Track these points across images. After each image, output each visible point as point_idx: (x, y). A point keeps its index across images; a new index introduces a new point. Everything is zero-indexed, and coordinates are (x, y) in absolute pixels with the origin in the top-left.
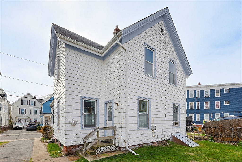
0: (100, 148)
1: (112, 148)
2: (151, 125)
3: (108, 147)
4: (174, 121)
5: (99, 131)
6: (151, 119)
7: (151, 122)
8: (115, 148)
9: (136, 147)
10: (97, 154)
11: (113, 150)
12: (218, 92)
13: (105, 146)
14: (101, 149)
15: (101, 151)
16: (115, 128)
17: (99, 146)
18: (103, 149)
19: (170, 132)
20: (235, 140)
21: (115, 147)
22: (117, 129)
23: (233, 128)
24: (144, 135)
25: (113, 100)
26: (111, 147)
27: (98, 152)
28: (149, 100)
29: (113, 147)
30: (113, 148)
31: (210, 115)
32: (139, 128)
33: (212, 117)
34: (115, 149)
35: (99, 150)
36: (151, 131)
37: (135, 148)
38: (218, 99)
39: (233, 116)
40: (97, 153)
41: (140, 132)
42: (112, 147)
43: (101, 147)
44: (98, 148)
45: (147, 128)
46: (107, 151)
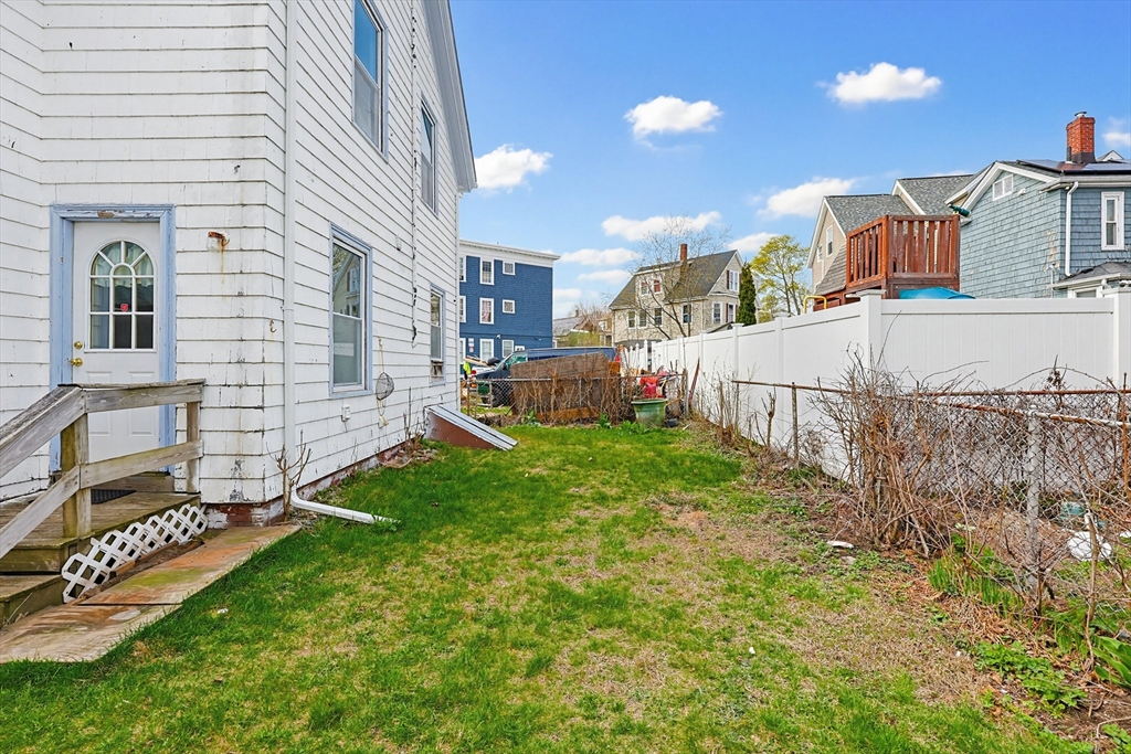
0: (93, 540)
1: (177, 525)
2: (376, 372)
3: (154, 524)
4: (434, 359)
5: (86, 414)
6: (375, 344)
7: (376, 358)
8: (197, 521)
9: (320, 487)
10: (73, 594)
11: (184, 539)
12: (487, 267)
13: (133, 522)
14: (105, 547)
15: (100, 567)
16: (196, 389)
17: (88, 529)
18: (118, 543)
19: (425, 403)
20: (586, 415)
21: (200, 513)
22: (210, 397)
23: (583, 380)
24: (354, 422)
25: (169, 208)
26: (174, 521)
27: (75, 579)
28: (367, 251)
29: (186, 512)
30: (186, 520)
31: (467, 342)
32: (336, 389)
33: (471, 350)
34: (200, 525)
35: (87, 560)
36: (371, 402)
37: (320, 493)
38: (487, 291)
39: (523, 348)
40: (69, 588)
41: (336, 408)
42: (177, 515)
43: (99, 536)
44: (81, 545)
45: (359, 387)
46: (149, 550)
